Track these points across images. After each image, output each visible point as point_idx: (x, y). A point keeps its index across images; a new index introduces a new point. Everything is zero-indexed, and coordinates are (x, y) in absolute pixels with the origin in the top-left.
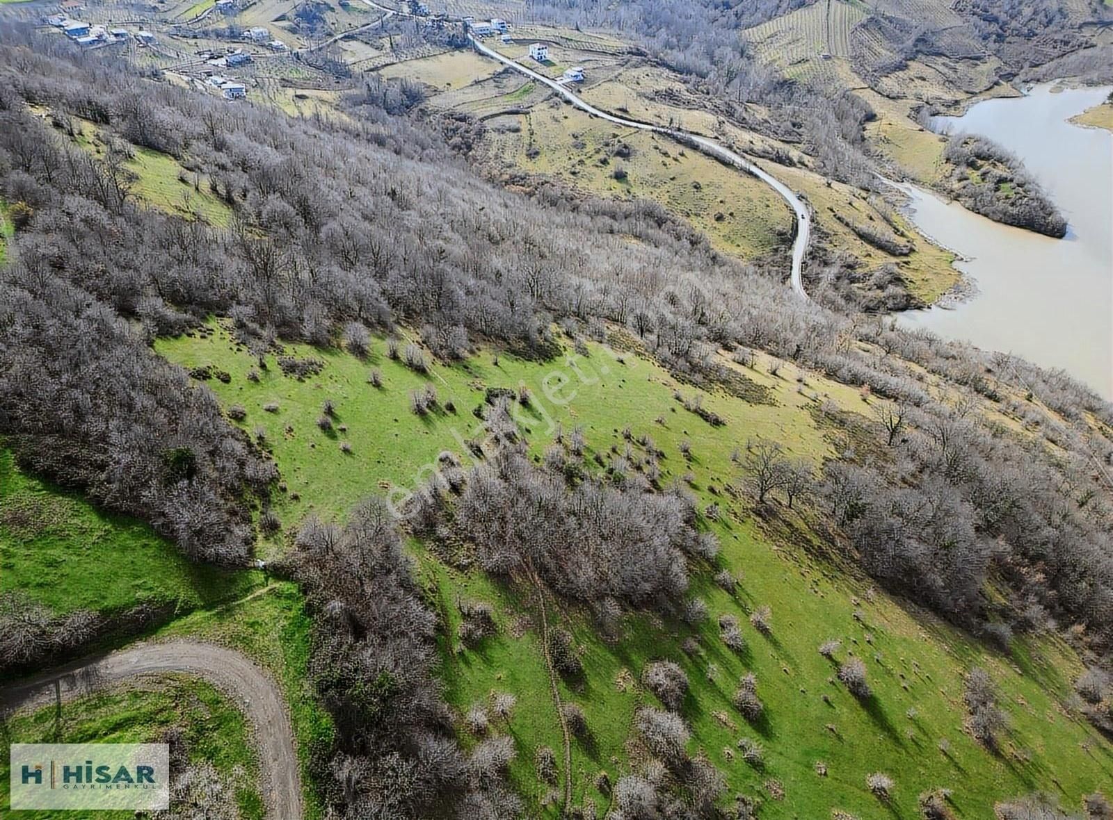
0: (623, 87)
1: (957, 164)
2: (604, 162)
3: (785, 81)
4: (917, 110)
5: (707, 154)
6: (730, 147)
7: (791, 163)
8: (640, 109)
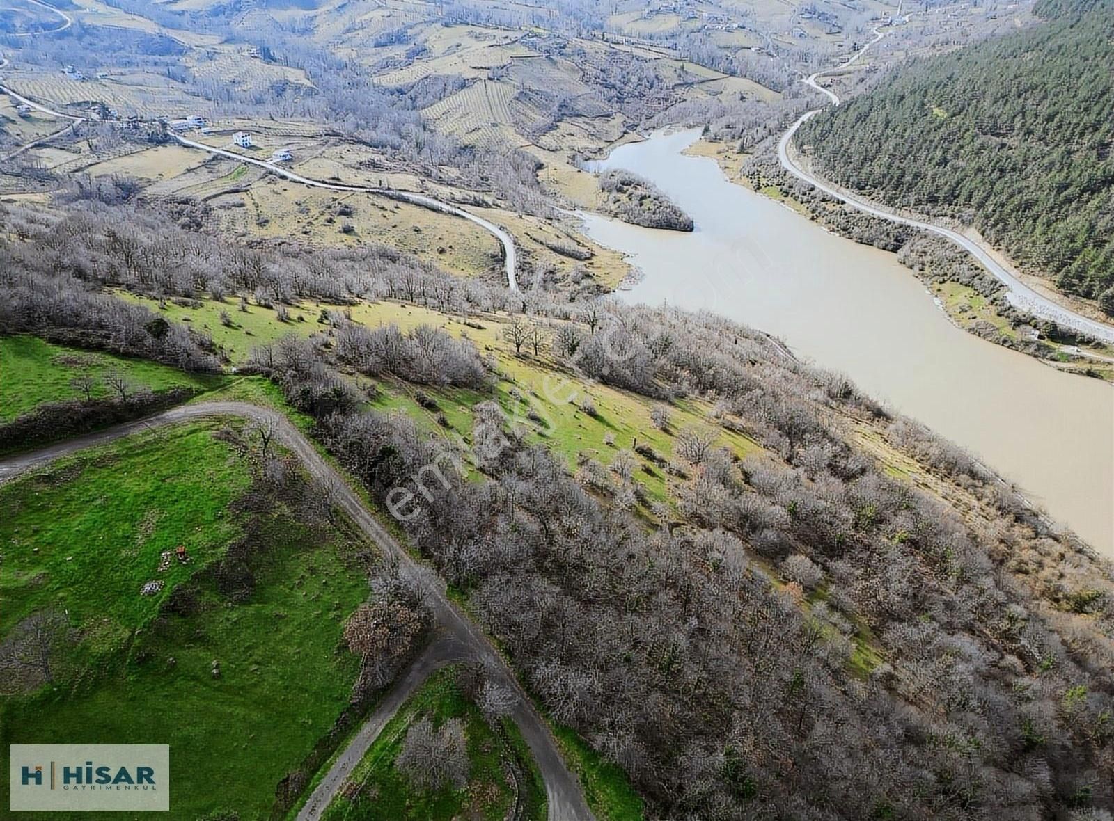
0: (330, 162)
1: (610, 191)
2: (330, 221)
3: (466, 147)
4: (573, 158)
5: (417, 205)
6: (436, 198)
7: (488, 206)
8: (348, 177)
